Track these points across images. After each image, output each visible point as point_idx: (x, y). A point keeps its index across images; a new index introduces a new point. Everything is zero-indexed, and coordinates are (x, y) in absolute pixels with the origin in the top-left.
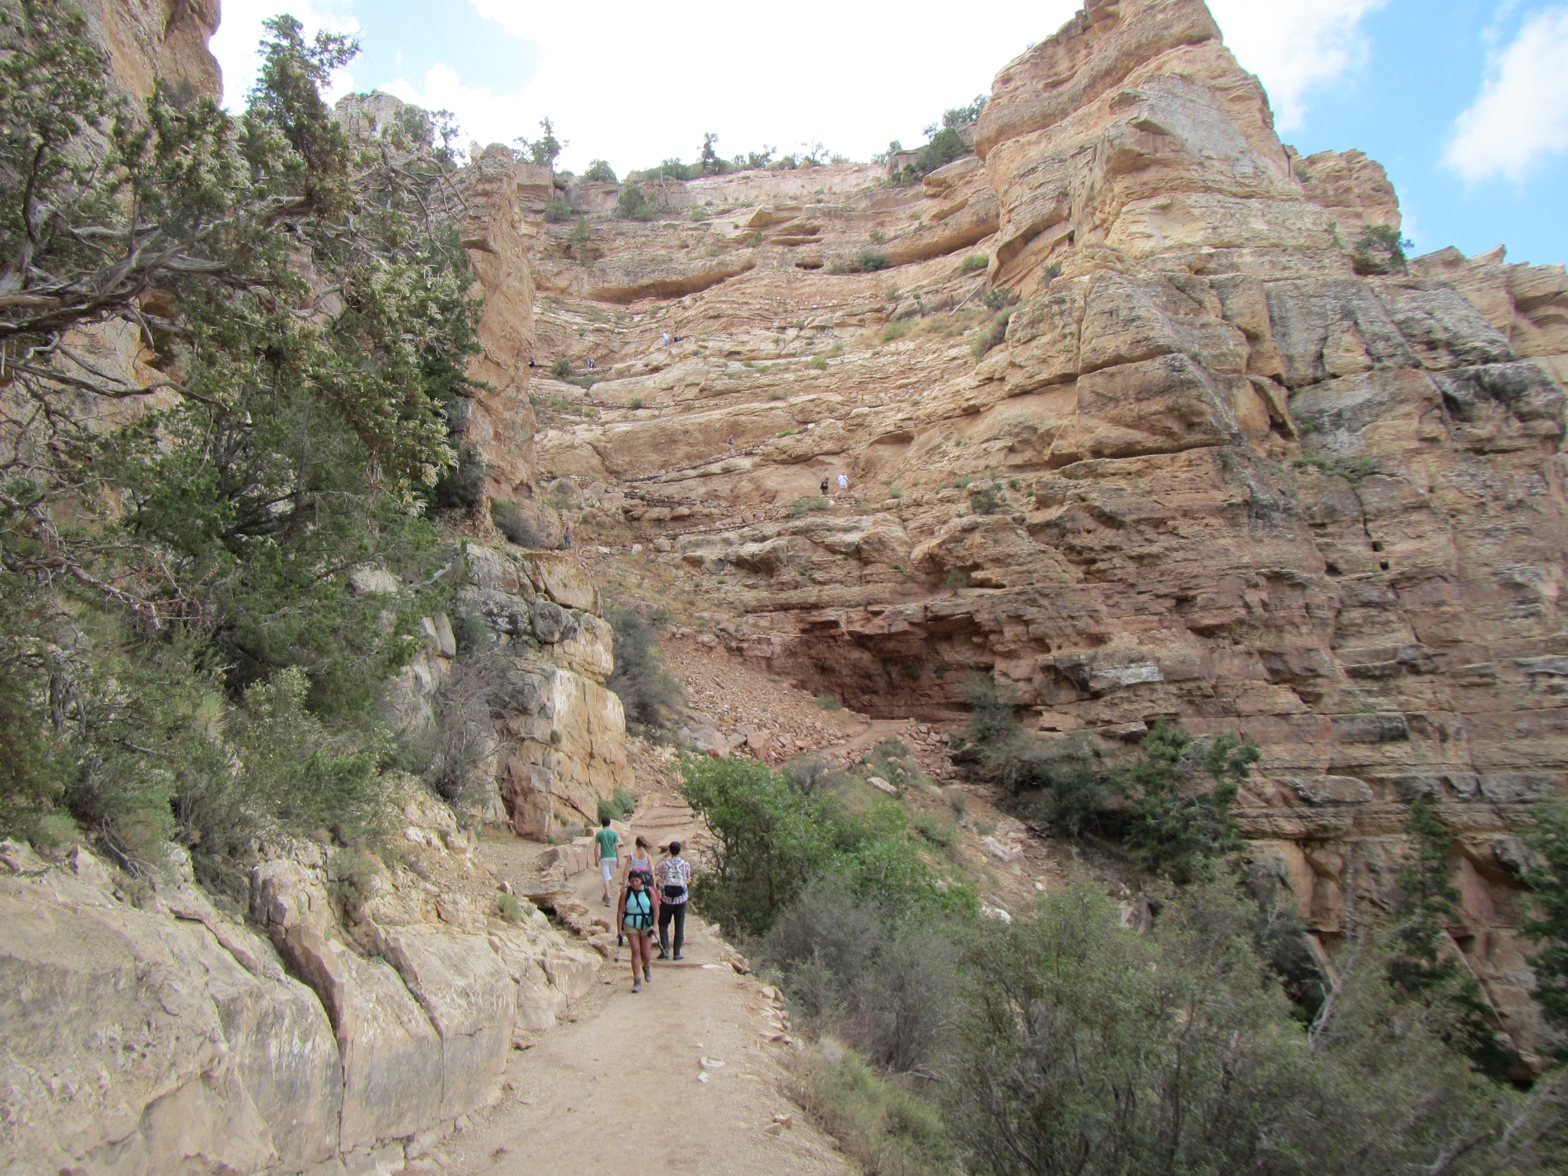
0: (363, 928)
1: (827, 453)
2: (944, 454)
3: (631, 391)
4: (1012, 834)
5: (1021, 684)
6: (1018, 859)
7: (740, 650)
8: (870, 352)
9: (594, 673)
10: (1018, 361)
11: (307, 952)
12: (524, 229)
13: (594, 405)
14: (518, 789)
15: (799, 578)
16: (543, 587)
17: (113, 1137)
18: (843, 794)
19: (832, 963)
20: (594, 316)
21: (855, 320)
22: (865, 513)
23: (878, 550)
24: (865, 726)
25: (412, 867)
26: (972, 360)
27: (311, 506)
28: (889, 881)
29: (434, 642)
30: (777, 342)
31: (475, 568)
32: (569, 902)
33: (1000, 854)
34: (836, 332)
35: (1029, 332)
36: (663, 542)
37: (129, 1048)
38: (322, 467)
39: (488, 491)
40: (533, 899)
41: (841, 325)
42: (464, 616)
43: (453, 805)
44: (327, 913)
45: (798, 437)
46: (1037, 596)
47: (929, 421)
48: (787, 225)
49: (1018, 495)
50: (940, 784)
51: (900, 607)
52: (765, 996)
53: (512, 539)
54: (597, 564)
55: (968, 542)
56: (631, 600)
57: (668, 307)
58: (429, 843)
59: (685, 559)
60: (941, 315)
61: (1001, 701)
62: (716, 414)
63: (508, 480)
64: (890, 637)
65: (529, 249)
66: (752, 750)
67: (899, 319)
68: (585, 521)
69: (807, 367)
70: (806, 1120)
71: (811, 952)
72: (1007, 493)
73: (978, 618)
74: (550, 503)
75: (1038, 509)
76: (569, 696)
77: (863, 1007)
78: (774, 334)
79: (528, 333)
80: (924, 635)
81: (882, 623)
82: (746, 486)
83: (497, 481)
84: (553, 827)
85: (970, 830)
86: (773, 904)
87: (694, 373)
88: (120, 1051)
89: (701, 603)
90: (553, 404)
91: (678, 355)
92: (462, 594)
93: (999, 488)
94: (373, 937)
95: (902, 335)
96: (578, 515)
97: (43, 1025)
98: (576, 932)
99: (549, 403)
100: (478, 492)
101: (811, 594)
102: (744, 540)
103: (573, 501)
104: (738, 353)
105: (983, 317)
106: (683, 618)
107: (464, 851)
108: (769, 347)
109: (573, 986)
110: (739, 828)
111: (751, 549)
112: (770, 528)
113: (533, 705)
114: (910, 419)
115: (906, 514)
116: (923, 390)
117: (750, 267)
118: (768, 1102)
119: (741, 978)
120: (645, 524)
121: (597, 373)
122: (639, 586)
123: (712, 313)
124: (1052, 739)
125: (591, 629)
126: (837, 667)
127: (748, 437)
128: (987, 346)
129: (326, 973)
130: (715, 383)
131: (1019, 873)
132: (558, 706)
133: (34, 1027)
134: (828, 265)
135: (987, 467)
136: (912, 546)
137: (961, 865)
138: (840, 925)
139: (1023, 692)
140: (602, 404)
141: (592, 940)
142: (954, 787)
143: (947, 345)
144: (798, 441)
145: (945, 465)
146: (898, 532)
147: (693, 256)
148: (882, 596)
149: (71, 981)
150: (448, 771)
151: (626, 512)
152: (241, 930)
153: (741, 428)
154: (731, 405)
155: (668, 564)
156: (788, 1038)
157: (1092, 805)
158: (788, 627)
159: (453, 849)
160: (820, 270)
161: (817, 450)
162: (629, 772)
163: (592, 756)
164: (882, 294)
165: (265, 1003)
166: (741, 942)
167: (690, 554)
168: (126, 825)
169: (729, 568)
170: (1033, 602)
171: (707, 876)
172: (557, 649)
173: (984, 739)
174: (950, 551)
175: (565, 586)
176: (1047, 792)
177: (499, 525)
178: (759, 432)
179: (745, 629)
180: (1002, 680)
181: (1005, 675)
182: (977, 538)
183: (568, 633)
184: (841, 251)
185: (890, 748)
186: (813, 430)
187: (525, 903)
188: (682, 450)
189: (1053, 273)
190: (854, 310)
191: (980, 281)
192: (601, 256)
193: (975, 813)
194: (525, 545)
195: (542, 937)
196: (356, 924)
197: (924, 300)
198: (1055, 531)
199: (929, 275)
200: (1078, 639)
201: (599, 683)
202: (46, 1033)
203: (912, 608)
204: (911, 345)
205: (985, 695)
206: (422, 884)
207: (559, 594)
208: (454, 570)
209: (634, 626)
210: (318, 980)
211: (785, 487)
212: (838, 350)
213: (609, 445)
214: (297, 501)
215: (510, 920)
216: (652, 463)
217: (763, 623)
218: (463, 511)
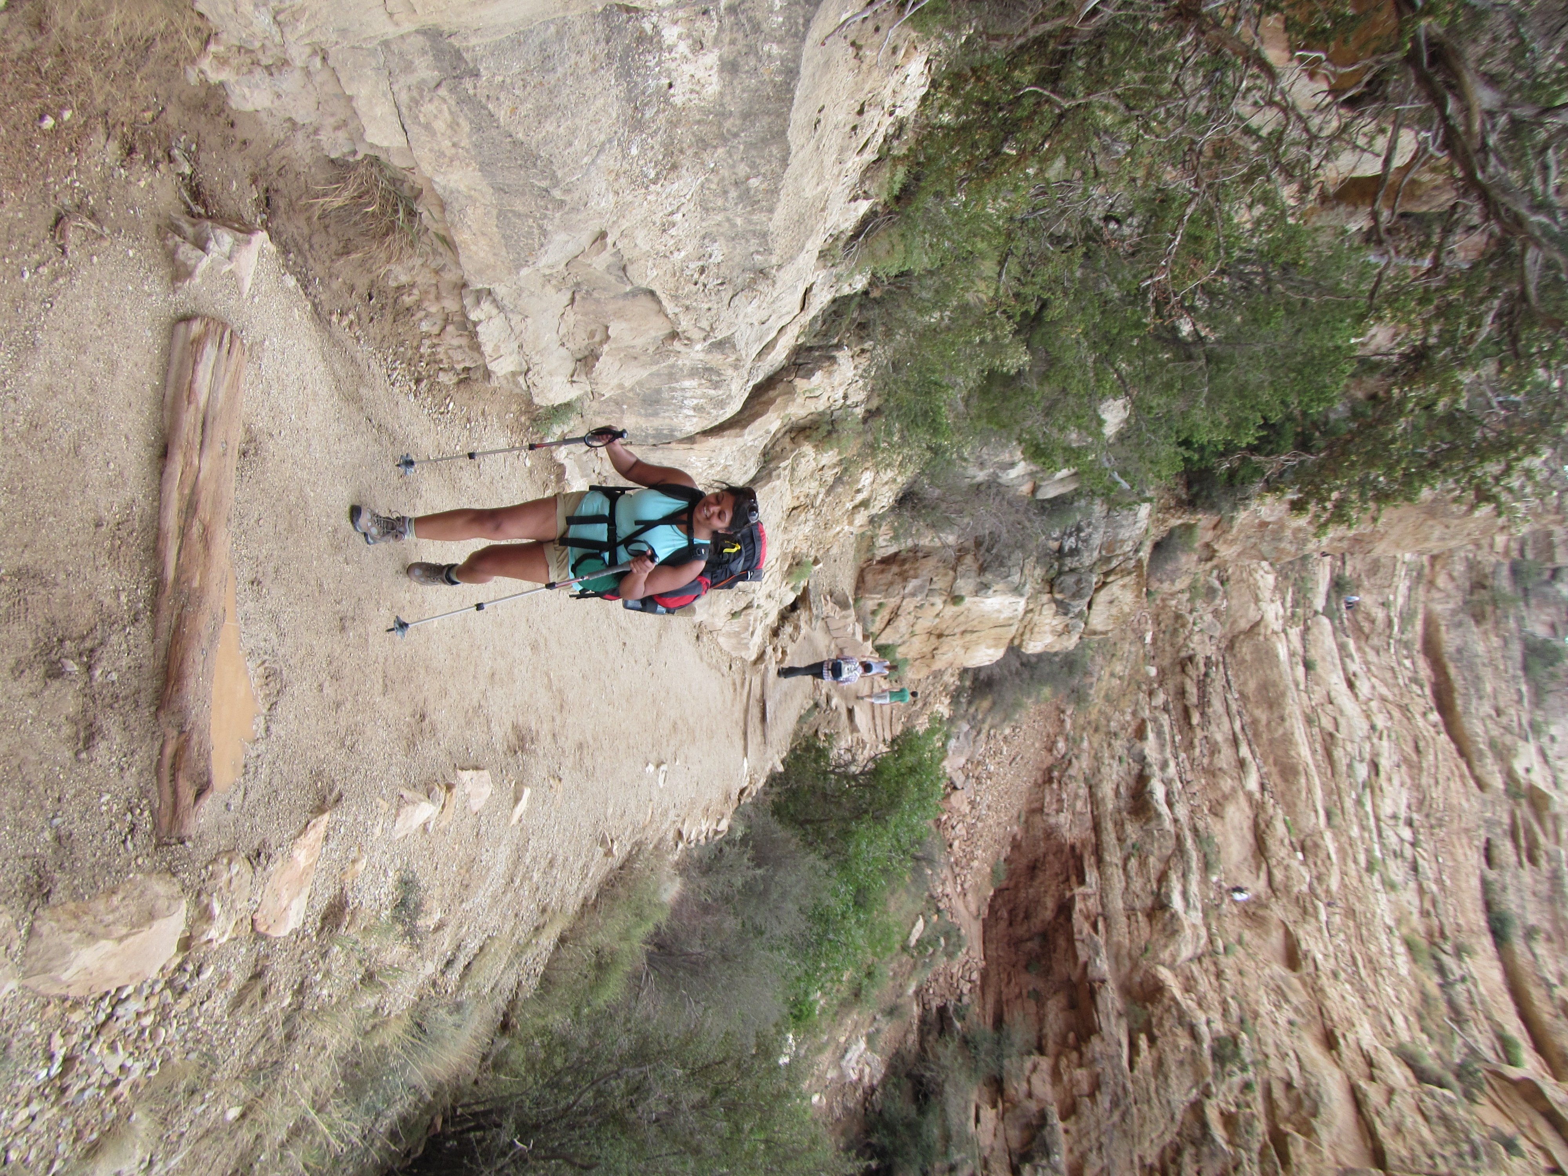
0: (788, 447)
1: (1270, 874)
2: (1278, 1007)
3: (1324, 659)
4: (867, 1070)
5: (1025, 1085)
6: (842, 1075)
7: (1050, 780)
8: (1391, 923)
9: (1022, 634)
10: (1396, 1098)
11: (772, 401)
12: (1500, 540)
13: (1305, 621)
14: (907, 566)
15: (1129, 842)
16: (1110, 579)
17: (630, 268)
18: (908, 891)
19: (749, 889)
20: (1407, 618)
21: (1427, 905)
22: (1205, 915)
23: (1164, 929)
24: (975, 913)
25: (838, 480)
26: (1393, 1044)
27: (1190, 357)
28: (826, 943)
29: (1049, 478)
30: (1394, 817)
31: (1125, 512)
32: (802, 624)
33: (848, 1056)
34: (1412, 885)
35: (1433, 1113)
36: (1160, 698)
37: (702, 270)
38: (1231, 363)
39: (1203, 520)
40: (806, 590)
41: (1421, 891)
42: (1076, 504)
43: (892, 509)
44: (803, 413)
45: (1286, 842)
46: (1123, 1107)
47: (1316, 991)
48: (1536, 828)
49: (1236, 1091)
50: (917, 993)
51: (1103, 952)
52: (719, 821)
53: (1158, 546)
54: (1133, 630)
55: (1179, 1031)
56: (1097, 668)
57: (1423, 696)
58: (858, 491)
59: (1143, 721)
60: (1443, 1007)
61: (1006, 1062)
62: (1304, 751)
63: (1218, 538)
64: (1071, 940)
65: (1478, 546)
66: (949, 795)
67: (1435, 958)
68: (1178, 617)
69: (1369, 851)
70: (611, 870)
71: (759, 866)
72: (1237, 1079)
73: (1095, 1040)
74: (1196, 581)
75: (1222, 1113)
76: (999, 611)
77: (709, 919)
78: (1403, 813)
79: (1380, 549)
80: (1074, 978)
81: (1085, 932)
82: (1226, 784)
83: (1215, 527)
84: (870, 603)
85: (871, 1024)
86: (802, 824)
87: (1350, 726)
88: (701, 263)
89: (1096, 739)
90: (1303, 579)
91: (1369, 709)
92: (1098, 501)
93: (1243, 1069)
94: (781, 456)
95: (1415, 961)
96: (1184, 609)
97: (726, 199)
98: (775, 633)
99: (1304, 574)
100: (1205, 510)
101: (1113, 856)
102: (1168, 783)
103: (1199, 603)
104: (1377, 774)
105: (1446, 1057)
106: (1081, 721)
107: (851, 523)
108: (1387, 808)
109: (729, 635)
110: (874, 787)
111: (1159, 791)
112: (1182, 811)
113: (988, 577)
114: (1316, 968)
115: (1207, 962)
116: (1352, 984)
117: (1481, 785)
118: (627, 833)
119: (734, 796)
120: (1179, 678)
121: (1342, 623)
122: (1112, 675)
123: (1422, 744)
124: (968, 1119)
125: (1067, 630)
126: (1036, 883)
127: (1281, 786)
128: (1410, 1060)
129: (754, 420)
130: (1340, 750)
131: (829, 1076)
132: (989, 601)
133: (725, 192)
134: (1492, 875)
135: (1266, 1056)
136: (1171, 967)
137: (836, 1014)
138: (784, 895)
139: (1016, 1088)
140: (1307, 629)
141: (769, 650)
142: (915, 1008)
143: (1407, 1013)
144: (1282, 841)
145: (1265, 1007)
146: (1186, 952)
147: (1488, 722)
148: (1115, 932)
149: (763, 217)
150: (926, 502)
151: (1191, 659)
152: (792, 342)
153: (1291, 779)
154: (1318, 767)
155: (1137, 703)
156: (681, 846)
157: (899, 1160)
158: (1076, 831)
159: (853, 514)
160: (1484, 866)
161: (1273, 862)
162: (923, 673)
163: (940, 636)
164: (1463, 938)
165: (730, 372)
166: (766, 793)
167: (1149, 726)
168: (890, 236)
169: (1136, 768)
170: (1115, 1103)
171: (826, 757)
172: (1045, 598)
173: (966, 1042)
174: (1168, 1010)
175: (1111, 602)
176: (912, 1111)
177: (1171, 532)
178: (1288, 798)
179: (1072, 786)
180: (1028, 1065)
181: (1035, 1068)
182: (1184, 1041)
183: (1063, 608)
184: (1511, 890)
185: (954, 939)
186: (1295, 858)
187: (803, 583)
188: (1262, 715)
189: (1510, 1146)
190: (1440, 905)
191: (1490, 1055)
192: (1478, 622)
193: (888, 1029)
194: (1151, 559)
195: (773, 603)
196: (792, 439)
197: (1459, 987)
198: (1198, 1133)
199: (1491, 992)
200: (1077, 1153)
201: (1012, 640)
202: (720, 202)
203: (1103, 966)
204: (1404, 971)
205: (1012, 1045)
206: (823, 491)
207: (1103, 597)
208: (1122, 492)
209: (1071, 672)
210: (747, 413)
211: (1229, 827)
212: (1390, 886)
213: (1261, 638)
214: (1194, 343)
215: (789, 573)
216: (1245, 683)
217: (1079, 805)
218: (1184, 497)
